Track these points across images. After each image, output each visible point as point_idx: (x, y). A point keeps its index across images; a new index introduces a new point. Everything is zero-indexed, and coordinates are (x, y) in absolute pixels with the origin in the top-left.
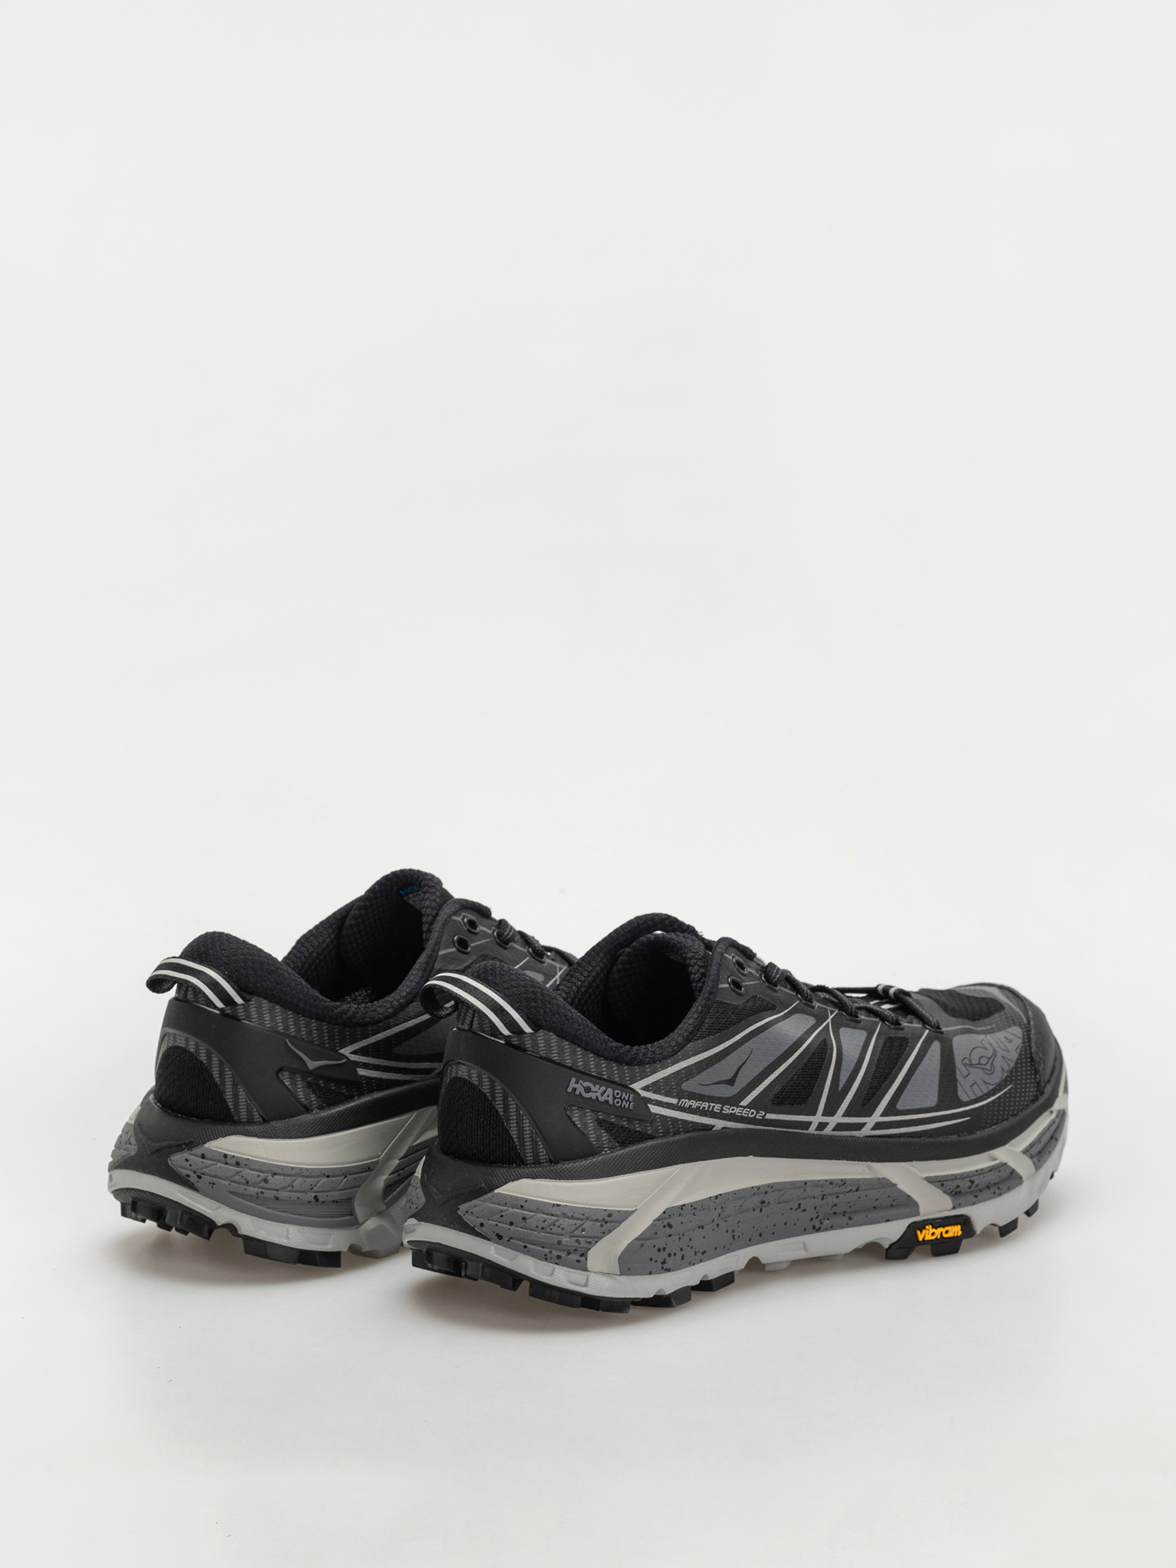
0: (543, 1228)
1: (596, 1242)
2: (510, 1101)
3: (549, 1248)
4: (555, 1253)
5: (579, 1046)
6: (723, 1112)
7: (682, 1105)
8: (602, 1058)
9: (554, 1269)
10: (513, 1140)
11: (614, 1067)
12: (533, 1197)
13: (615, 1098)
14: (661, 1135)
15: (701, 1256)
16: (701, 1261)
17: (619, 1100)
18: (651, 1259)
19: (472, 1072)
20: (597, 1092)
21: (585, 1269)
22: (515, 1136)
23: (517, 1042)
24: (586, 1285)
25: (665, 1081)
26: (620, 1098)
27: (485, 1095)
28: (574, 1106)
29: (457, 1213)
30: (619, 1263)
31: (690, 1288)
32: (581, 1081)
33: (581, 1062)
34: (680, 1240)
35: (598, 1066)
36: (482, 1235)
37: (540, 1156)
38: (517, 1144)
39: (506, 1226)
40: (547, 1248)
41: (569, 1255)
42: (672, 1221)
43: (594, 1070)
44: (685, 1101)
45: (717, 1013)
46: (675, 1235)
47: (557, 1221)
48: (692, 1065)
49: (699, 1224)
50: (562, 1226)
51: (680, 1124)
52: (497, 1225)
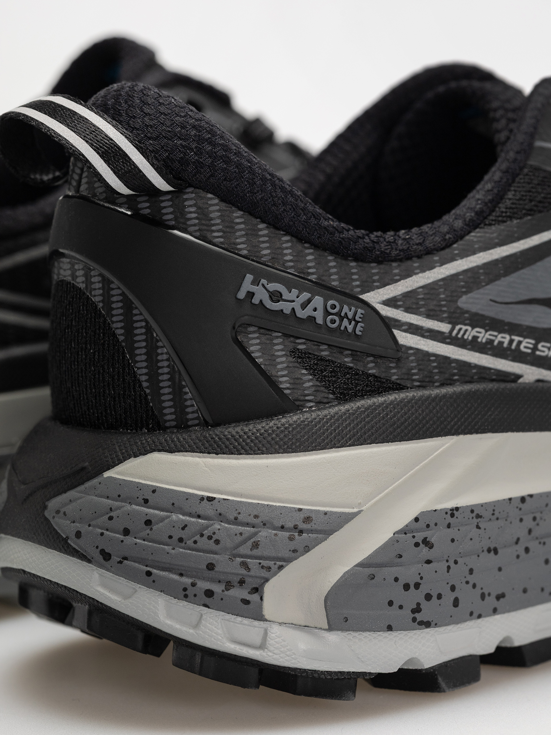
0: (181, 540)
1: (281, 568)
2: (136, 315)
3: (191, 577)
4: (203, 585)
5: (263, 222)
6: (538, 353)
7: (460, 336)
8: (306, 245)
9: (202, 615)
10: (141, 386)
11: (330, 261)
12: (167, 483)
13: (327, 313)
14: (417, 384)
15: (494, 603)
16: (495, 611)
17: (336, 318)
18: (391, 603)
19: (76, 267)
20: (294, 301)
21: (259, 617)
22: (144, 378)
23: (148, 211)
24: (262, 646)
25: (426, 292)
26: (338, 314)
27: (96, 307)
28: (250, 325)
29: (44, 515)
30: (326, 608)
31: (478, 659)
32: (263, 281)
33: (267, 248)
34: (448, 572)
35: (299, 257)
36: (77, 551)
37: (188, 413)
38: (148, 391)
39: (118, 535)
40: (188, 576)
41: (227, 590)
42: (434, 537)
43: (291, 264)
44: (464, 328)
45: (529, 183)
46: (438, 561)
47: (207, 527)
48: (478, 267)
49: (487, 544)
50: (215, 537)
51: (455, 368)
52: (102, 534)
